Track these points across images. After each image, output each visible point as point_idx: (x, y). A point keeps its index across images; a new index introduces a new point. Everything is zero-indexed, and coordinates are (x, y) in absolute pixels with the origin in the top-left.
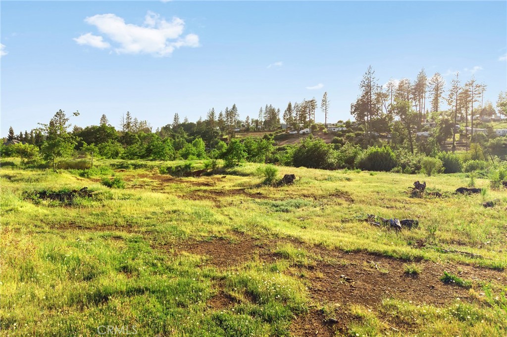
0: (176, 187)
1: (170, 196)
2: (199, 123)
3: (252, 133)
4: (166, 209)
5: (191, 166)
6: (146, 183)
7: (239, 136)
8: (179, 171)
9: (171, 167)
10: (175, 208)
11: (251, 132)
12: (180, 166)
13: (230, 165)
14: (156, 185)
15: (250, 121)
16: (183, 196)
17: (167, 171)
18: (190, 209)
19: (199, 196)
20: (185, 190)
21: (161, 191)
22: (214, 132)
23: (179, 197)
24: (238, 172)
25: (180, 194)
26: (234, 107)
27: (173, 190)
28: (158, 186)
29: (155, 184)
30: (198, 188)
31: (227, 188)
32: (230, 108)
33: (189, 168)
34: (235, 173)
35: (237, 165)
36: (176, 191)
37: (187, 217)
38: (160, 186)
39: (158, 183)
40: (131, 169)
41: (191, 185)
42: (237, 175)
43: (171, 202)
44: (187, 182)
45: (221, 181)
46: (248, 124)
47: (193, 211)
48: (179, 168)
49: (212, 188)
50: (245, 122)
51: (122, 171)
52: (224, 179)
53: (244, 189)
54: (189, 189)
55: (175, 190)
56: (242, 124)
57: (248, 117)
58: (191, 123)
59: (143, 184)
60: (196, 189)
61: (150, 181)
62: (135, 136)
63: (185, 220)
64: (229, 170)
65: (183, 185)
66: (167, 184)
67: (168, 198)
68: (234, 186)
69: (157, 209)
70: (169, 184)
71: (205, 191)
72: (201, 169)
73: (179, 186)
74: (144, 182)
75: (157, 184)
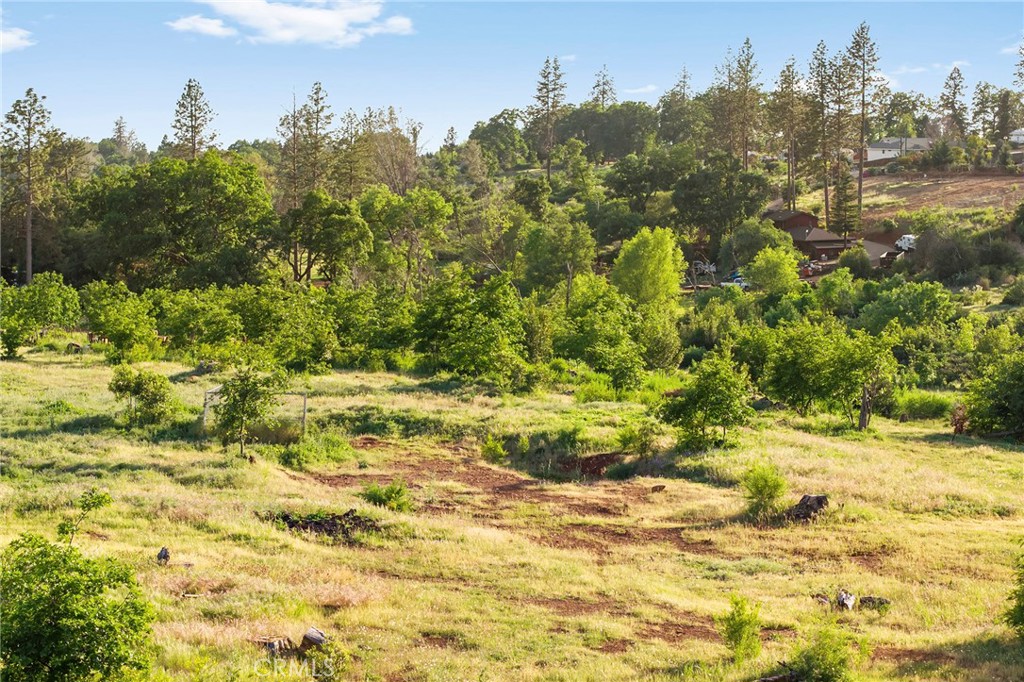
0: (529, 512)
1: (516, 537)
2: (673, 105)
3: (964, 184)
4: (509, 561)
5: (580, 436)
6: (456, 497)
7: (884, 199)
8: (540, 451)
9: (518, 435)
10: (523, 560)
11: (962, 172)
12: (544, 435)
13: (693, 445)
14: (482, 505)
15: (967, 99)
16: (543, 538)
17: (504, 453)
18: (547, 563)
19: (574, 539)
20: (549, 523)
21: (494, 522)
22: (746, 179)
23: (534, 539)
24: (709, 470)
25: (535, 535)
26: (860, 43)
27: (521, 522)
28: (486, 506)
29: (478, 500)
30: (580, 519)
31: (648, 524)
32: (837, 49)
33: (573, 443)
34: (699, 475)
35: (718, 444)
36: (527, 523)
37: (539, 574)
38: (490, 506)
39: (486, 497)
40: (396, 436)
41: (566, 510)
42: (704, 481)
43: (517, 550)
44: (557, 498)
45: (646, 500)
46: (957, 120)
47: (553, 566)
48: (542, 443)
49: (612, 520)
50: (936, 101)
51: (372, 441)
52: (656, 496)
53: (683, 529)
54: (558, 519)
55: (526, 519)
56: (918, 115)
57: (955, 77)
58: (628, 105)
59: (449, 499)
60: (576, 522)
61: (465, 490)
62: (346, 211)
63: (538, 578)
64: (685, 463)
65: (548, 507)
66: (507, 503)
67: (511, 541)
68: (670, 519)
69: (495, 560)
70: (513, 503)
71: (594, 529)
72: (609, 451)
73: (537, 512)
74: (451, 493)
75: (483, 501)
